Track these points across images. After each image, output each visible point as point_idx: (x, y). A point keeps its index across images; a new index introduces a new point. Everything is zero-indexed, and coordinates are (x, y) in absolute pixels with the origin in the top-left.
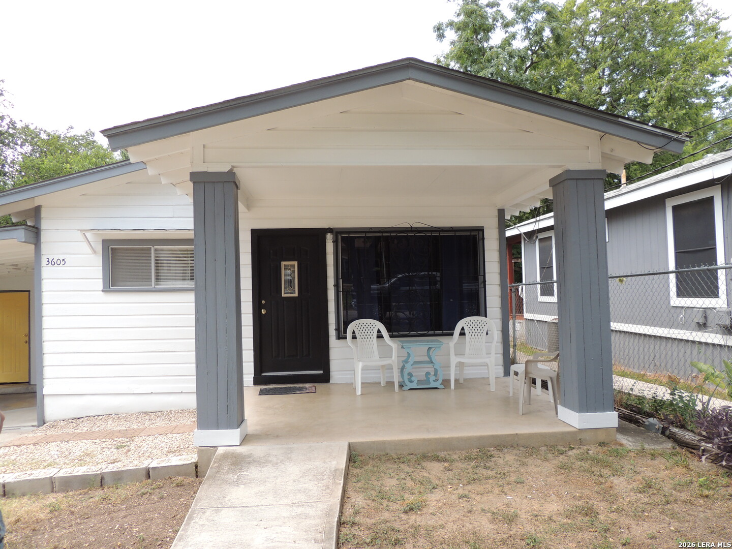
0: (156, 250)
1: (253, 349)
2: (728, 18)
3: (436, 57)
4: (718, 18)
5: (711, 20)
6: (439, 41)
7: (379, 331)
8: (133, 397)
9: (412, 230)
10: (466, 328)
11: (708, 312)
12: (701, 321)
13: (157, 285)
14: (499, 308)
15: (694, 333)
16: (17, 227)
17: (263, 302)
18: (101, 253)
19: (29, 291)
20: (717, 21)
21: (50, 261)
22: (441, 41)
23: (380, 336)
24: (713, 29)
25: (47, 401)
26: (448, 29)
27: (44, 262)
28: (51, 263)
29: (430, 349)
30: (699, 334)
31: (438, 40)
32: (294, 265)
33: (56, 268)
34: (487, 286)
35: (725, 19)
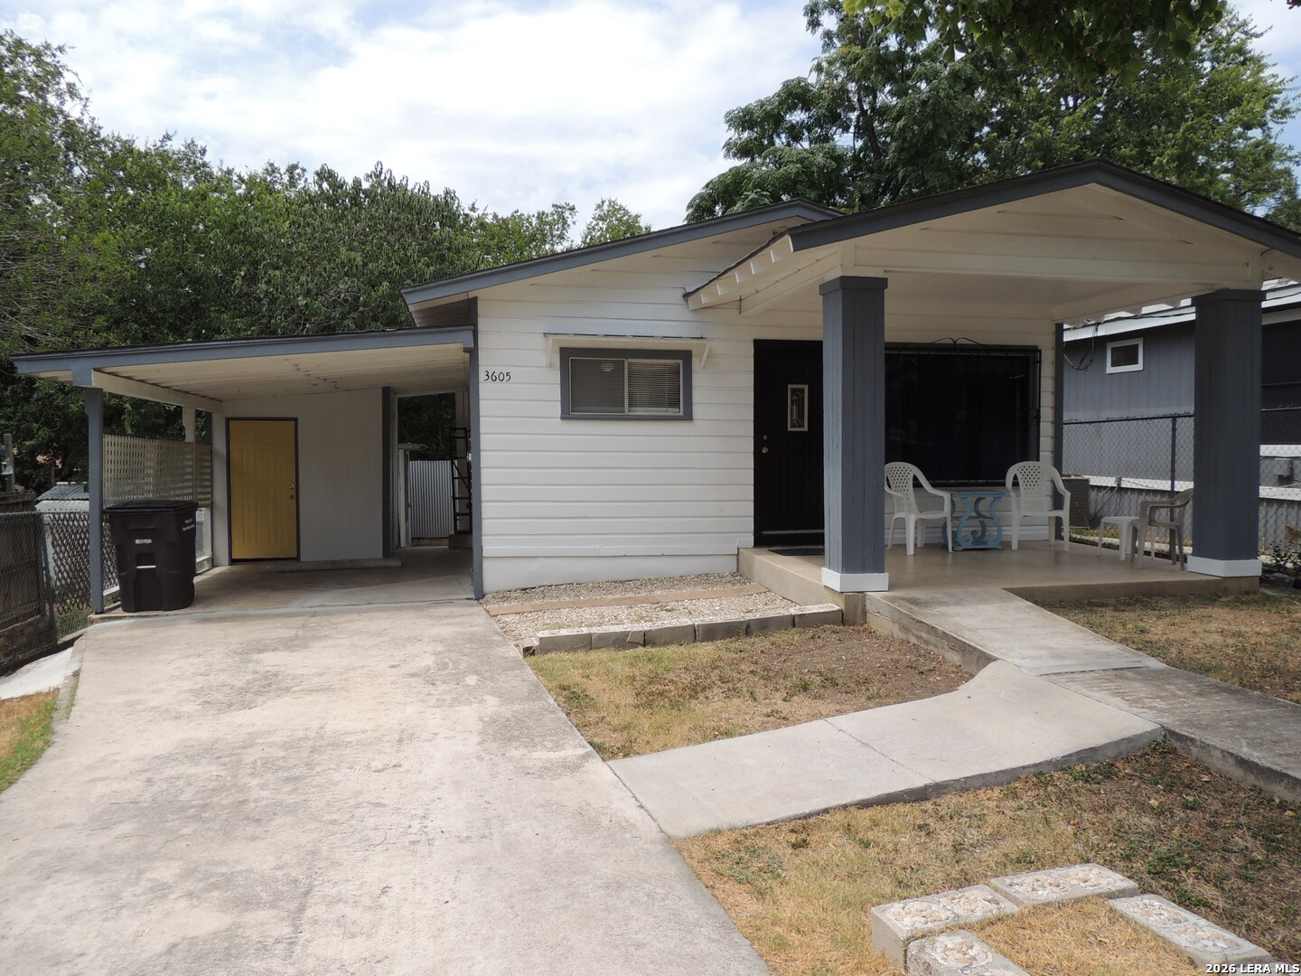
0: (629, 364)
1: (753, 499)
2: (1262, 34)
3: (816, 61)
4: (1246, 33)
5: (1237, 35)
6: (810, 31)
7: (915, 478)
8: (599, 561)
9: (955, 347)
10: (1019, 476)
11: (1296, 462)
12: (1285, 474)
13: (629, 411)
14: (1050, 453)
15: (1275, 489)
16: (461, 328)
17: (765, 437)
18: (559, 366)
19: (296, 420)
20: (1243, 36)
21: (490, 375)
22: (814, 32)
23: (917, 484)
24: (1240, 50)
25: (487, 565)
26: (826, 12)
27: (482, 376)
28: (492, 377)
29: (979, 500)
30: (1282, 489)
31: (807, 30)
32: (803, 390)
33: (498, 384)
34: (1041, 424)
35: (1257, 36)
